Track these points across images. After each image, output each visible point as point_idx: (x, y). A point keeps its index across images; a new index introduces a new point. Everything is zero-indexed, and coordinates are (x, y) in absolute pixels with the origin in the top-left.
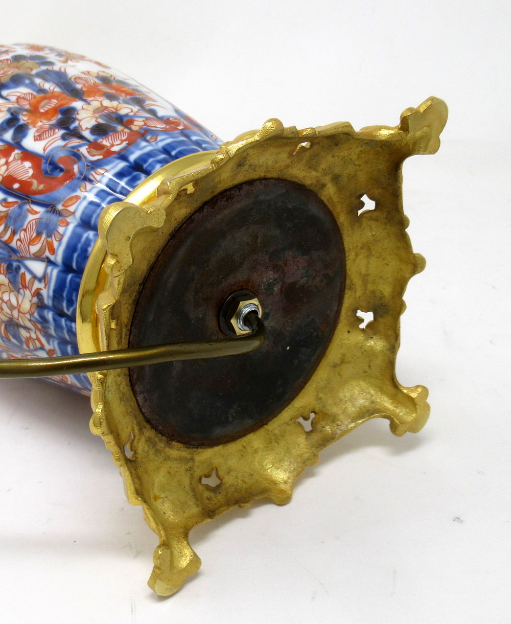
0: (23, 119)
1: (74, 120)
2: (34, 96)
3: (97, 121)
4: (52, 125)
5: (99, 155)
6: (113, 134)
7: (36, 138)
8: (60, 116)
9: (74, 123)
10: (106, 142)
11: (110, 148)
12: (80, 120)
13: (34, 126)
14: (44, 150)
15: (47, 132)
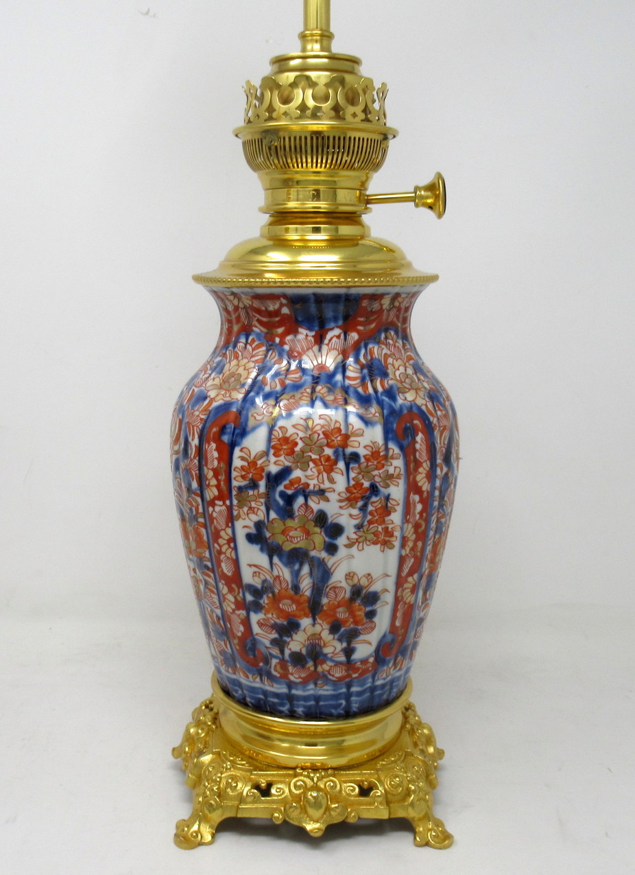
0: (265, 600)
1: (291, 636)
2: (287, 589)
3: (302, 649)
4: (276, 623)
5: (279, 673)
6: (299, 668)
7: (259, 622)
8: (285, 623)
9: (288, 638)
10: (291, 669)
11: (289, 674)
12: (292, 640)
13: (265, 614)
14: (257, 634)
15: (268, 627)
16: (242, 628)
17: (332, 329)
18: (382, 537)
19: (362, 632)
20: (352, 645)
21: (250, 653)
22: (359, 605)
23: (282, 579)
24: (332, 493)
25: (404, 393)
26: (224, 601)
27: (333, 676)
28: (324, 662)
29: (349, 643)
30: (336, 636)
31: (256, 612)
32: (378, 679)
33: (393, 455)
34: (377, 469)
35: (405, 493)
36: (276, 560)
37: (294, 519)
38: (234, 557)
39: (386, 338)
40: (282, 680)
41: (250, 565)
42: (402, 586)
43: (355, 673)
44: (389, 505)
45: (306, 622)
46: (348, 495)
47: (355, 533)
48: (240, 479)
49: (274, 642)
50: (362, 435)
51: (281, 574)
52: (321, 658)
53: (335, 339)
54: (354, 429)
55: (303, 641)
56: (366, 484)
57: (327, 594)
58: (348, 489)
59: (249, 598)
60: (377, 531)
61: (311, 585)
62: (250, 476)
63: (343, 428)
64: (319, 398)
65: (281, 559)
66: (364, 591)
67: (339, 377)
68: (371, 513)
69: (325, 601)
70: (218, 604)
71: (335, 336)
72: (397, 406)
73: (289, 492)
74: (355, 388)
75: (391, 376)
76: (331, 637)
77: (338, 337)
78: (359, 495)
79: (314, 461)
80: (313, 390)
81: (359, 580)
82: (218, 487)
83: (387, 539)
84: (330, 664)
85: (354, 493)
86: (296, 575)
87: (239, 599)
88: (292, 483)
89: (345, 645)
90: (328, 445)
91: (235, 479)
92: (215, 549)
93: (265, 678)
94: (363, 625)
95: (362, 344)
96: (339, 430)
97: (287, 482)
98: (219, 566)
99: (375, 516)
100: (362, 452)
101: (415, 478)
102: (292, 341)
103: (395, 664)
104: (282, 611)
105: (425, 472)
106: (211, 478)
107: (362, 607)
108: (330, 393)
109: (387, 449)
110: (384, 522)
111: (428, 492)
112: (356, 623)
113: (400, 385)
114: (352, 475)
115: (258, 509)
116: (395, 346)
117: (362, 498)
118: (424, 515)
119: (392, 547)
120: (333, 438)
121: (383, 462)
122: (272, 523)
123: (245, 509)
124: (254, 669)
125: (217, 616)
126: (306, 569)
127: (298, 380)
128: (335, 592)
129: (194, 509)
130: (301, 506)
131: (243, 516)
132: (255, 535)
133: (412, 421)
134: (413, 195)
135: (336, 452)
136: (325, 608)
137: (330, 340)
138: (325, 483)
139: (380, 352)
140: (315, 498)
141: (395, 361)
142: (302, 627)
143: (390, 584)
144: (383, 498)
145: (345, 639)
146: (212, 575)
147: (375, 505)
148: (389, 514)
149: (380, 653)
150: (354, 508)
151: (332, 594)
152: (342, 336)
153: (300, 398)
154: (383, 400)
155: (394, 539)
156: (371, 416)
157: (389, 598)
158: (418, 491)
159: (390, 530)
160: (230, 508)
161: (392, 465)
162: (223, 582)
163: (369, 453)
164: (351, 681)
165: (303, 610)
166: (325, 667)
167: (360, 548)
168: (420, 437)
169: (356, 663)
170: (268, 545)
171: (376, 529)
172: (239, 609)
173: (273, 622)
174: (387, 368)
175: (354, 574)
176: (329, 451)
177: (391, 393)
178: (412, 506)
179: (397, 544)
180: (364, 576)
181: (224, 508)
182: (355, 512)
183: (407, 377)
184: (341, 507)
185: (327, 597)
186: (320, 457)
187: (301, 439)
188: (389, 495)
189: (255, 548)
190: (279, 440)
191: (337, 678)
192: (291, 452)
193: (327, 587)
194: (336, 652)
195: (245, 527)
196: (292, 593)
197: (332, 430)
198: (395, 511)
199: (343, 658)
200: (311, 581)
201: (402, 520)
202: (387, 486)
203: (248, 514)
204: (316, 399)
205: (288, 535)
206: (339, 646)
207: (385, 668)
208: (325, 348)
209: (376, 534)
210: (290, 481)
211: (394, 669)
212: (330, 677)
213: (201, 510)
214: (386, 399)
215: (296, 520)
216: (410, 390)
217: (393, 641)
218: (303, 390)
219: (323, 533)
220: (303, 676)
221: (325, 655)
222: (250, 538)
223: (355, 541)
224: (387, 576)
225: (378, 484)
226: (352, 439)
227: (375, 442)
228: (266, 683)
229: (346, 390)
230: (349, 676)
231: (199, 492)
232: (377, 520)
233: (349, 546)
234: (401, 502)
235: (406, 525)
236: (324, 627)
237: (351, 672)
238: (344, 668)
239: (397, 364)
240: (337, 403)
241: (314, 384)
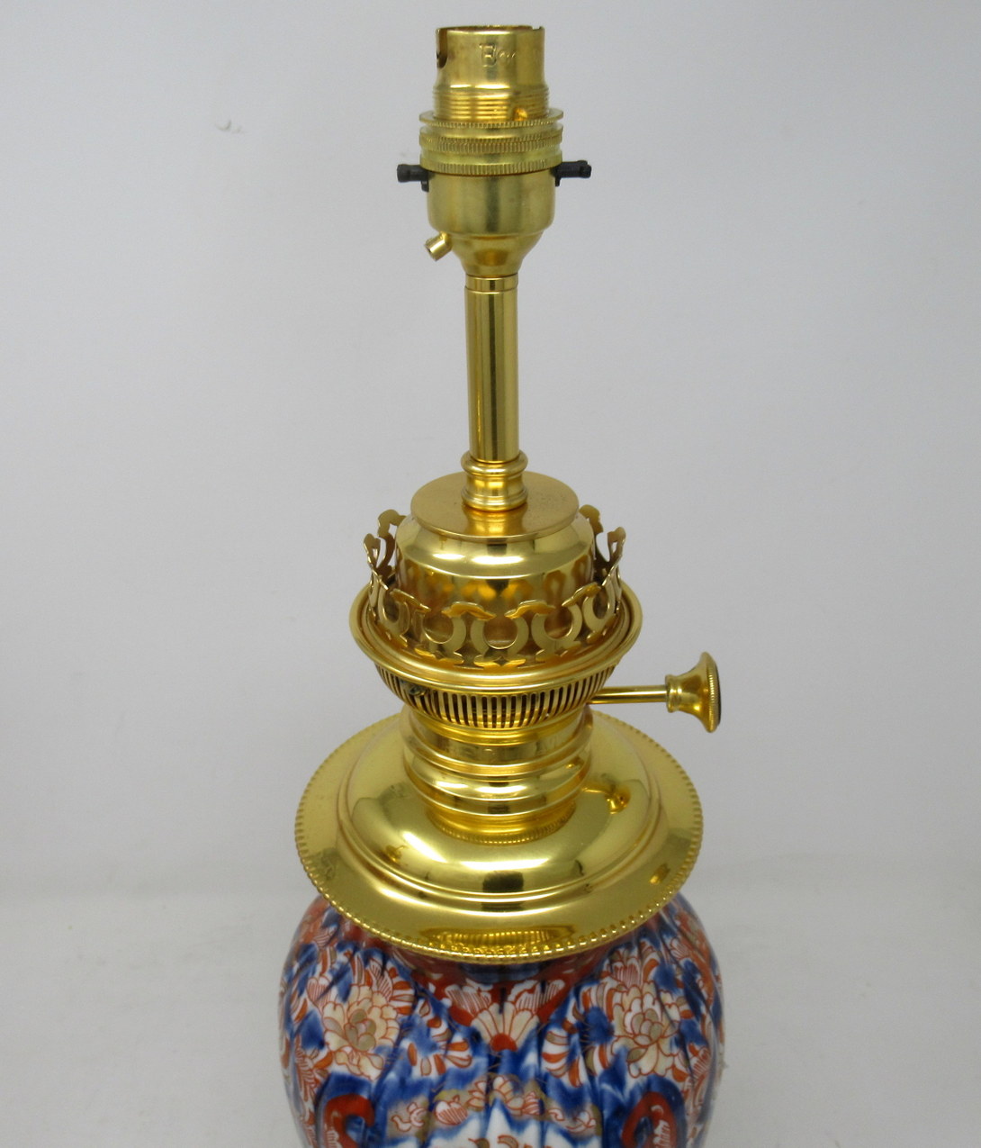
17: (522, 982)
25: (635, 1061)
39: (612, 962)
53: (525, 995)
64: (498, 1104)
67: (531, 1059)
71: (525, 990)
72: (624, 1097)
74: (558, 1077)
75: (618, 1032)
77: (531, 991)
80: (490, 1089)
95: (572, 993)
102: (456, 993)
108: (517, 1094)
113: (631, 1044)
116: (625, 968)
127: (465, 1063)
133: (649, 1109)
134: (664, 692)
137: (518, 997)
139: (600, 993)
141: (625, 994)
152: (538, 988)
153: (468, 1104)
154: (602, 1092)
156: (583, 1128)
168: (660, 1127)
174: (611, 1018)
177: (615, 1075)
183: (644, 1020)
204: (494, 1104)
208: (509, 1007)
214: (607, 1087)
216: (646, 1047)
218: (472, 1085)
229: (542, 1081)
239: (627, 1000)
240: (528, 1113)
241: (490, 1073)
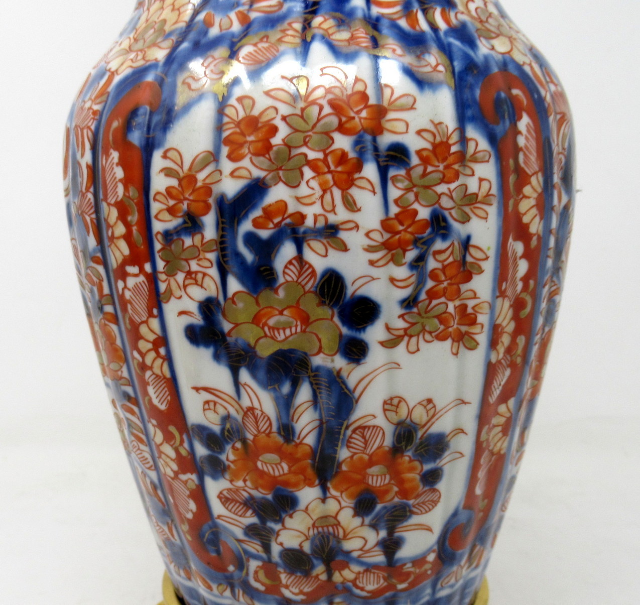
0: (229, 455)
1: (281, 521)
2: (270, 432)
3: (303, 544)
4: (252, 497)
5: (263, 584)
6: (300, 577)
7: (221, 495)
8: (270, 497)
9: (276, 524)
10: (284, 577)
11: (282, 587)
12: (284, 528)
13: (231, 481)
14: (219, 517)
15: (238, 504)
16: (193, 506)
18: (454, 325)
19: (415, 510)
20: (396, 534)
21: (211, 548)
22: (411, 461)
23: (258, 412)
24: (354, 232)
25: (488, 38)
26: (160, 457)
27: (362, 589)
28: (345, 565)
29: (391, 531)
30: (367, 520)
31: (215, 477)
32: (442, 588)
33: (475, 153)
34: (444, 180)
35: (499, 235)
36: (245, 376)
37: (276, 292)
38: (168, 374)
40: (269, 597)
41: (197, 389)
42: (489, 423)
43: (402, 582)
44: (469, 259)
45: (308, 495)
46: (387, 236)
47: (401, 316)
48: (166, 216)
49: (250, 531)
50: (412, 108)
51: (256, 405)
52: (340, 558)
54: (396, 96)
55: (303, 527)
56: (424, 213)
57: (349, 441)
58: (386, 225)
59: (201, 451)
60: (445, 312)
61: (317, 423)
62: (185, 206)
63: (370, 92)
64: (318, 38)
65: (254, 376)
66: (420, 434)
68: (433, 275)
69: (344, 454)
70: (152, 463)
72: (477, 57)
73: (264, 234)
74: (392, 20)
75: (461, 8)
76: (358, 521)
78: (408, 236)
79: (312, 165)
80: (307, 25)
81: (410, 413)
82: (128, 237)
83: (464, 329)
84: (356, 568)
85: (399, 232)
86: (286, 404)
87: (184, 452)
88: (268, 214)
89: (383, 534)
90: (342, 129)
91: (156, 217)
92: (135, 362)
93: (239, 592)
94: (418, 496)
96: (364, 96)
97: (257, 213)
98: (146, 393)
99: (441, 282)
100: (414, 143)
101: (516, 205)
103: (470, 559)
104: (262, 474)
105: (535, 195)
106: (116, 223)
107: (417, 464)
108: (342, 28)
109: (463, 140)
110: (458, 292)
111: (539, 238)
112: (404, 493)
113: (479, 26)
114: (394, 193)
115: (205, 275)
117: (416, 242)
118: (532, 282)
119: (473, 346)
120: (352, 114)
121: (456, 167)
122: (234, 303)
123: (180, 277)
124: (220, 575)
125: (152, 483)
126: (304, 393)
127: (273, 9)
128: (364, 437)
129: (95, 289)
130: (290, 262)
131: (177, 293)
132: (202, 328)
133: (510, 89)
135: (358, 143)
136: (344, 468)
138: (337, 210)
140: (317, 245)
142: (302, 505)
143: (468, 418)
144: (456, 244)
145: (383, 524)
146: (136, 409)
147: (442, 257)
148: (468, 278)
149: (447, 543)
150: (398, 264)
151: (358, 441)
153: (280, 40)
154: (450, 45)
155: (475, 329)
156: (428, 69)
157: (465, 445)
158: (523, 233)
159: (470, 310)
160: (153, 279)
161: (473, 175)
162: (154, 422)
163: (428, 146)
164: (394, 596)
165: (302, 471)
166: (348, 574)
167: (413, 347)
168: (524, 123)
169: (405, 565)
170: (227, 347)
171: (443, 307)
172: (184, 473)
173: (245, 494)
175: (401, 399)
176: (343, 142)
177: (465, 35)
178: (511, 262)
179: (482, 339)
180: (420, 403)
181: (142, 278)
182: (401, 272)
184: (372, 263)
185: (348, 447)
186: (326, 155)
187: (284, 118)
188: (469, 238)
189: (205, 354)
190: (238, 124)
191: (368, 592)
192: (265, 148)
193: (347, 428)
194: (367, 548)
195: (181, 313)
196: (280, 440)
197: (349, 97)
198: (481, 271)
199: (379, 558)
200: (316, 416)
201: (494, 291)
202: (466, 219)
203: (185, 287)
204: (313, 38)
205: (265, 324)
206: (373, 537)
207: (455, 568)
209: (442, 318)
210: (264, 210)
211: (469, 567)
212: (357, 592)
213: (106, 290)
214: (456, 43)
215: (281, 293)
216: (497, 36)
217: (469, 521)
218: (285, 25)
219: (336, 319)
220: (306, 590)
221: (348, 553)
222: (194, 335)
223: (401, 333)
224: (464, 402)
225: (446, 213)
226: (391, 115)
227: (440, 123)
228: (241, 599)
229: (374, 24)
230: (391, 587)
231: (99, 255)
232: (445, 288)
233: (390, 344)
234: (492, 253)
235: (499, 301)
236: (344, 504)
237: (394, 581)
238: (382, 574)
240: (358, 44)
241: (306, 16)
